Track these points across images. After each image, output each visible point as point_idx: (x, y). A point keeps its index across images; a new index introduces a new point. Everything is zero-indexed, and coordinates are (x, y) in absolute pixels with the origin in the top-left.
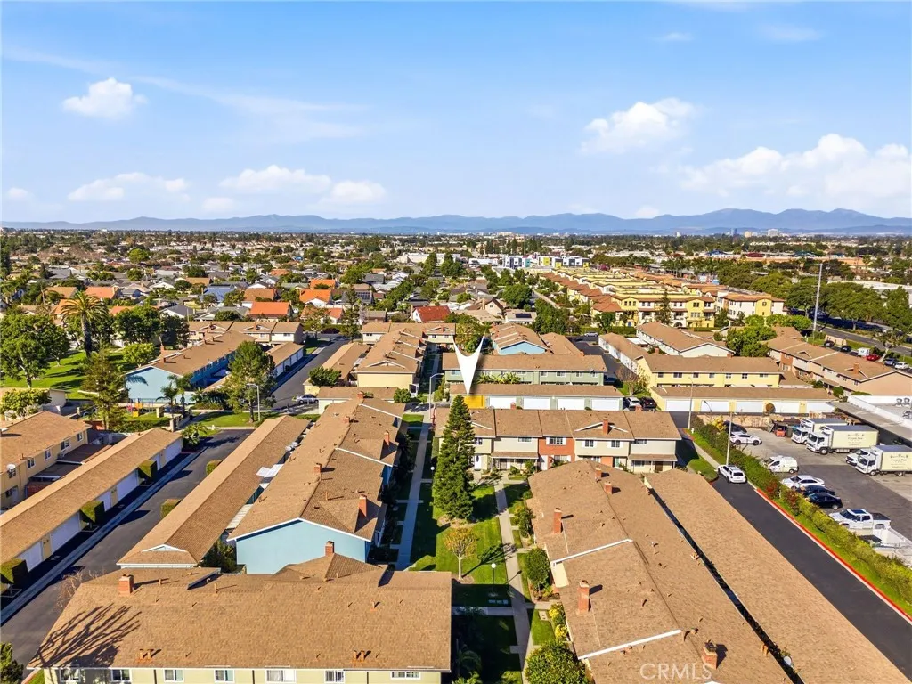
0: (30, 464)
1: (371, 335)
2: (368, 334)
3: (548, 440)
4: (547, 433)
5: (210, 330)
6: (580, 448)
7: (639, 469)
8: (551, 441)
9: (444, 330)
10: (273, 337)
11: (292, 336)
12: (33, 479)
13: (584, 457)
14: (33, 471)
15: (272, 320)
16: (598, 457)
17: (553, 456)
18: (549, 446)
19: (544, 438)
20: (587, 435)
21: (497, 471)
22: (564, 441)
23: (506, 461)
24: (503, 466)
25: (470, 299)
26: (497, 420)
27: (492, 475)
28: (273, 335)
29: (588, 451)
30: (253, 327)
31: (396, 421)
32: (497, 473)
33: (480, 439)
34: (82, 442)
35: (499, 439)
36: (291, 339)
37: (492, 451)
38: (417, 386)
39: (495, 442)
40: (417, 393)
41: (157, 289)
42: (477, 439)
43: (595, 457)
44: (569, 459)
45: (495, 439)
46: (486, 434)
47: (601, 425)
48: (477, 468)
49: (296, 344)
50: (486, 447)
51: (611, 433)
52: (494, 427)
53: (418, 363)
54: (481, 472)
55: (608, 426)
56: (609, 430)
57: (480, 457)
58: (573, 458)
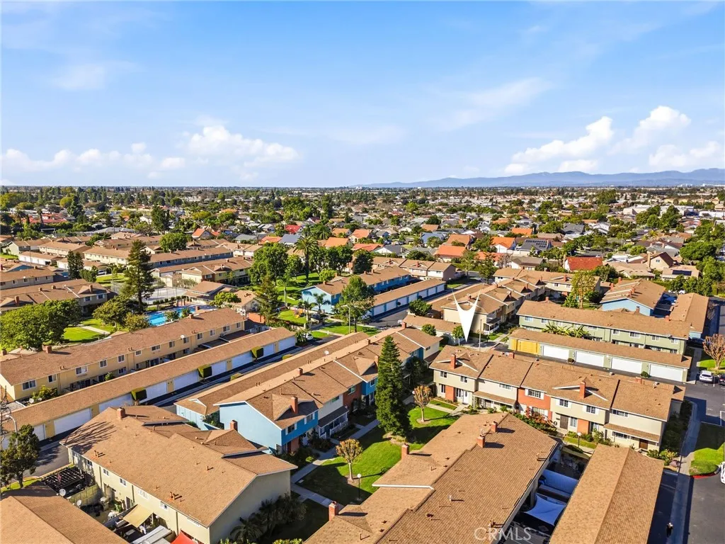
0: (199, 336)
1: (502, 278)
2: (499, 278)
3: (527, 392)
4: (527, 385)
5: (388, 264)
6: (556, 406)
7: (619, 441)
8: (530, 392)
9: (567, 280)
10: (429, 273)
11: (442, 273)
12: (199, 346)
13: (561, 415)
14: (200, 342)
15: (446, 260)
16: (576, 419)
17: (531, 407)
18: (527, 397)
20: (563, 395)
21: (479, 408)
22: (542, 395)
23: (490, 402)
24: (488, 405)
25: (645, 252)
26: (489, 365)
27: (472, 410)
28: (429, 271)
29: (564, 410)
30: (417, 264)
31: (421, 350)
32: (478, 410)
33: (465, 378)
34: (240, 329)
35: (483, 381)
36: (441, 275)
37: (476, 390)
38: (490, 325)
39: (480, 383)
40: (492, 332)
41: (402, 232)
42: (462, 377)
43: (572, 418)
44: (546, 413)
45: (478, 381)
46: (470, 375)
47: (579, 388)
48: (465, 402)
49: (443, 280)
50: (470, 385)
51: (588, 398)
52: (481, 370)
53: (504, 307)
54: (467, 406)
55: (585, 391)
56: (587, 395)
57: (468, 393)
58: (551, 414)
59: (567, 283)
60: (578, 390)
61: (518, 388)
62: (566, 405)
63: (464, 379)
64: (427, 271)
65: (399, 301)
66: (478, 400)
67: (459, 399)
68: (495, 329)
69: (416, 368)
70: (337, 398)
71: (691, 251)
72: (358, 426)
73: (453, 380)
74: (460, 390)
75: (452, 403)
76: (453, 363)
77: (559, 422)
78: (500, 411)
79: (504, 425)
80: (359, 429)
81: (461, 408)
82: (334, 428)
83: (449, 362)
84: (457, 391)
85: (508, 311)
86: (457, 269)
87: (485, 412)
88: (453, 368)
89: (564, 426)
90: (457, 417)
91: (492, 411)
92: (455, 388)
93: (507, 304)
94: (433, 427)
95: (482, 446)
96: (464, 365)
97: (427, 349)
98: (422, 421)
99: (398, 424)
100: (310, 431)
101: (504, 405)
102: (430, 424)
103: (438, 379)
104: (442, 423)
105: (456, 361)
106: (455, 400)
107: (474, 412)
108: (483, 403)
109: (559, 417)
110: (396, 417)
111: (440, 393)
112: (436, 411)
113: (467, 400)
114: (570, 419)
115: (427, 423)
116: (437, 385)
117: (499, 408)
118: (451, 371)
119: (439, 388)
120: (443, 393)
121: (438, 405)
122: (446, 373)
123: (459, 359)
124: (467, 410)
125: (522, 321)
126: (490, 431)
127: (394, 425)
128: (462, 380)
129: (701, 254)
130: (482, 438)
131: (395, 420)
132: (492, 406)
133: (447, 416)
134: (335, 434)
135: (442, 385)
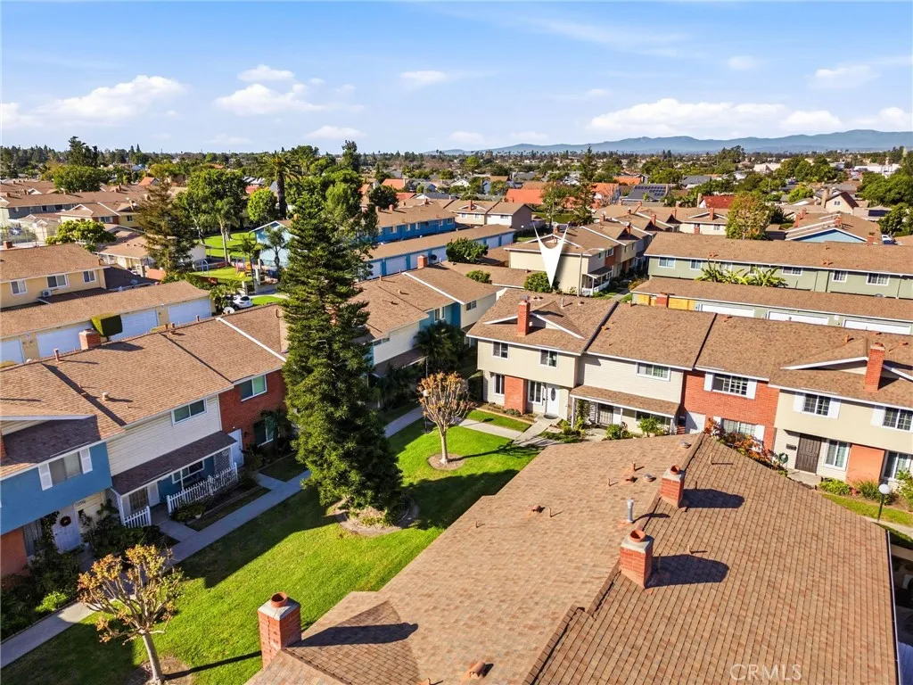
3: (709, 380)
4: (709, 364)
6: (791, 413)
8: (717, 384)
10: (488, 219)
11: (510, 218)
13: (802, 436)
16: (843, 444)
17: (718, 420)
18: (711, 393)
19: (702, 374)
21: (585, 426)
22: (752, 388)
23: (610, 409)
24: (605, 418)
25: (812, 197)
26: (609, 324)
27: (568, 432)
28: (490, 215)
29: (813, 424)
30: (469, 206)
31: (455, 308)
32: (582, 431)
33: (553, 354)
34: (93, 284)
35: (595, 360)
36: (508, 222)
37: (579, 383)
38: (594, 277)
39: (588, 367)
40: (597, 290)
41: (455, 187)
42: (544, 352)
43: (833, 442)
44: (759, 432)
45: (583, 360)
46: (565, 346)
47: (863, 363)
48: (550, 412)
49: (511, 227)
50: (564, 371)
51: (889, 388)
52: (591, 335)
53: (617, 248)
54: (555, 422)
55: (883, 369)
56: (885, 380)
57: (557, 391)
58: (771, 433)
59: (715, 222)
60: (862, 371)
61: (686, 373)
62: (823, 411)
63: (549, 356)
64: (486, 215)
65: (434, 253)
66: (583, 407)
67: (537, 408)
68: (602, 286)
69: (439, 342)
70: (198, 407)
71: (884, 189)
72: (264, 481)
73: (523, 363)
74: (539, 384)
75: (519, 416)
76: (522, 324)
77: (793, 455)
78: (640, 431)
79: (702, 478)
80: (266, 491)
81: (541, 426)
82: (184, 492)
83: (514, 322)
84: (532, 389)
85: (624, 257)
86: (533, 216)
87: (599, 436)
88: (522, 334)
89: (807, 463)
90: (532, 450)
91: (619, 434)
92: (526, 381)
93: (624, 243)
94: (471, 477)
95: (639, 581)
96: (550, 324)
97: (469, 307)
98: (443, 460)
99: (354, 476)
100: (91, 507)
101: (646, 416)
102: (463, 469)
103: (487, 361)
104: (495, 464)
105: (530, 316)
106: (528, 410)
107: (572, 436)
108: (592, 415)
109: (795, 441)
110: (347, 455)
111: (493, 396)
112: (481, 436)
113: (557, 407)
114: (825, 446)
115: (454, 466)
116: (487, 376)
117: (634, 426)
118: (517, 340)
119: (491, 383)
120: (500, 395)
121: (487, 421)
122: (505, 346)
123: (537, 312)
124: (557, 431)
125: (655, 268)
126: (658, 502)
127: (342, 479)
128: (543, 361)
129: (899, 193)
130: (639, 548)
131: (343, 466)
132: (617, 419)
133: (508, 448)
134: (185, 508)
135: (498, 376)
